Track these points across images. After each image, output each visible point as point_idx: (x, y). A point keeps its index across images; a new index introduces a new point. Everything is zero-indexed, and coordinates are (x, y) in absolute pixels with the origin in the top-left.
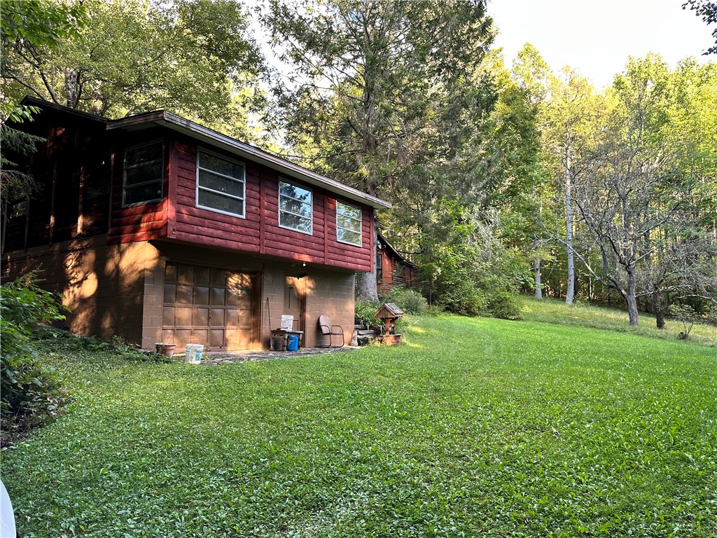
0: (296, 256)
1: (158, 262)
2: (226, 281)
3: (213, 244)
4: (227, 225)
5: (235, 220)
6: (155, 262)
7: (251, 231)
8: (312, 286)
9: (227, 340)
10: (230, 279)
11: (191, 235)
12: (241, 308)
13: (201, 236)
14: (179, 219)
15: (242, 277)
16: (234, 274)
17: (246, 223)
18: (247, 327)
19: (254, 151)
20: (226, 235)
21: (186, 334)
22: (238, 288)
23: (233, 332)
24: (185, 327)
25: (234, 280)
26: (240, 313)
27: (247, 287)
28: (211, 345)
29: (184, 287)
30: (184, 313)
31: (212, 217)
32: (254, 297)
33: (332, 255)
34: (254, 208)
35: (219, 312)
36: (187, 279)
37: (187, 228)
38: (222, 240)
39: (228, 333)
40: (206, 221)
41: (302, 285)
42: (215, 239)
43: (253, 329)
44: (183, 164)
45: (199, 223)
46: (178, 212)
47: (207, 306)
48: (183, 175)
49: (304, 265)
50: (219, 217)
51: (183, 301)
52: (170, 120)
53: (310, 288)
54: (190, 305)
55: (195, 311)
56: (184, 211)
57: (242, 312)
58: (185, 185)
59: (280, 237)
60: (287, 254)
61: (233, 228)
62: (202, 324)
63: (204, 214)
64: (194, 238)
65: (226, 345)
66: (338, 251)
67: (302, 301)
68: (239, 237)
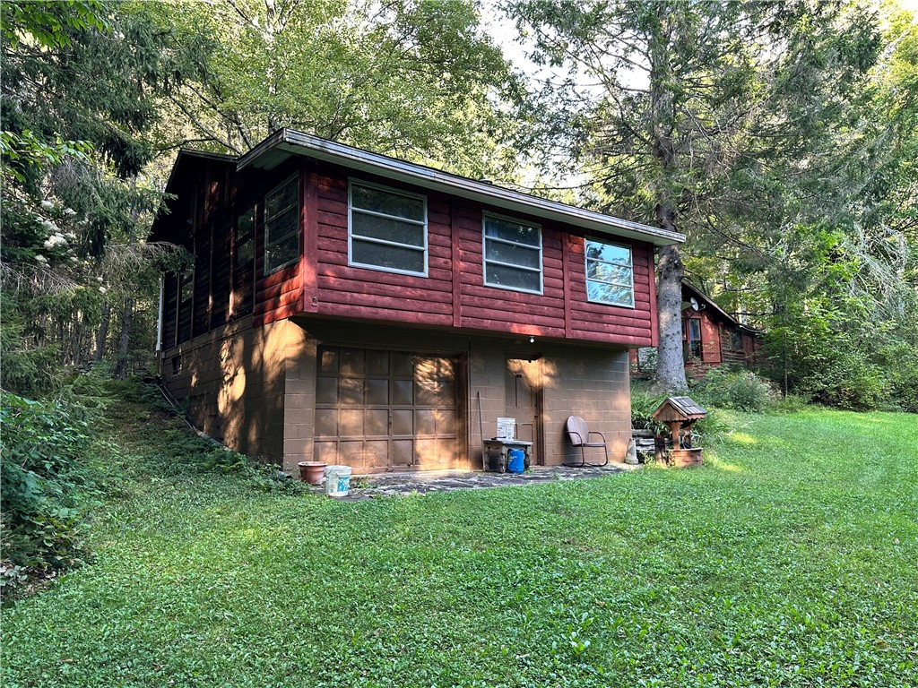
0: (515, 329)
1: (305, 347)
2: (414, 370)
3: (377, 317)
4: (399, 288)
5: (411, 281)
6: (300, 347)
7: (438, 295)
8: (552, 372)
9: (418, 455)
10: (420, 367)
11: (342, 306)
12: (440, 407)
13: (357, 307)
14: (322, 285)
15: (439, 362)
16: (425, 359)
17: (430, 283)
18: (449, 436)
19: (433, 174)
20: (397, 303)
21: (354, 448)
22: (434, 380)
23: (427, 443)
24: (354, 437)
25: (426, 368)
26: (438, 416)
27: (448, 376)
28: (394, 462)
29: (350, 381)
30: (350, 417)
31: (375, 279)
32: (457, 392)
33: (579, 323)
34: (442, 260)
35: (405, 415)
36: (354, 369)
37: (335, 295)
38: (390, 311)
39: (420, 445)
40: (365, 284)
41: (536, 371)
42: (380, 310)
43: (458, 438)
44: (326, 204)
45: (354, 289)
46: (321, 274)
47: (386, 406)
48: (327, 221)
49: (532, 341)
50: (385, 278)
51: (349, 400)
52: (295, 141)
53: (548, 375)
54: (360, 406)
55: (368, 413)
56: (328, 273)
57: (440, 414)
58: (330, 234)
59: (487, 302)
60: (499, 326)
61: (409, 292)
62: (378, 433)
63: (362, 275)
64: (347, 311)
65: (417, 462)
66: (589, 316)
67: (537, 396)
68: (419, 304)
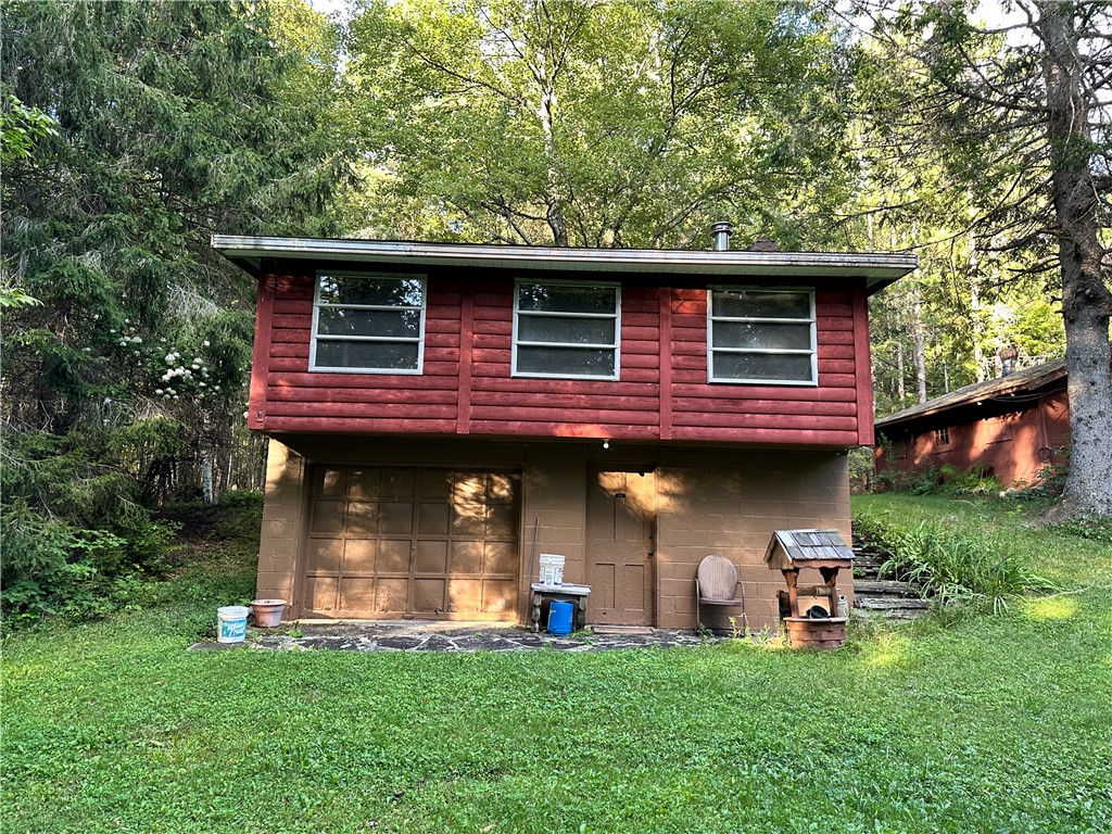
1: (288, 468)
2: (450, 490)
4: (377, 391)
5: (394, 382)
6: (283, 468)
7: (435, 395)
9: (451, 600)
10: (461, 486)
11: (297, 419)
12: (487, 538)
13: (316, 419)
14: (272, 397)
15: (490, 479)
16: (470, 477)
17: (427, 382)
18: (501, 576)
20: (374, 410)
21: (358, 588)
22: (480, 502)
23: (466, 584)
24: (360, 573)
25: (470, 487)
26: (486, 551)
27: (504, 498)
28: (417, 607)
29: (359, 506)
30: (355, 549)
31: (346, 383)
32: (508, 516)
33: (689, 417)
34: (445, 351)
35: (434, 549)
36: (365, 491)
37: (287, 407)
38: (362, 421)
39: (455, 587)
40: (329, 391)
41: (648, 490)
42: (348, 420)
44: (285, 305)
45: (315, 398)
46: (272, 384)
47: (409, 537)
48: (284, 324)
49: (606, 446)
50: (358, 380)
51: (356, 529)
52: (224, 246)
53: (666, 494)
54: (370, 536)
55: (383, 546)
56: (281, 382)
57: (489, 547)
58: (287, 338)
60: (535, 428)
61: (391, 395)
62: (394, 568)
63: (327, 380)
64: (303, 424)
65: (449, 609)
66: (711, 404)
67: (649, 525)
68: (404, 409)
